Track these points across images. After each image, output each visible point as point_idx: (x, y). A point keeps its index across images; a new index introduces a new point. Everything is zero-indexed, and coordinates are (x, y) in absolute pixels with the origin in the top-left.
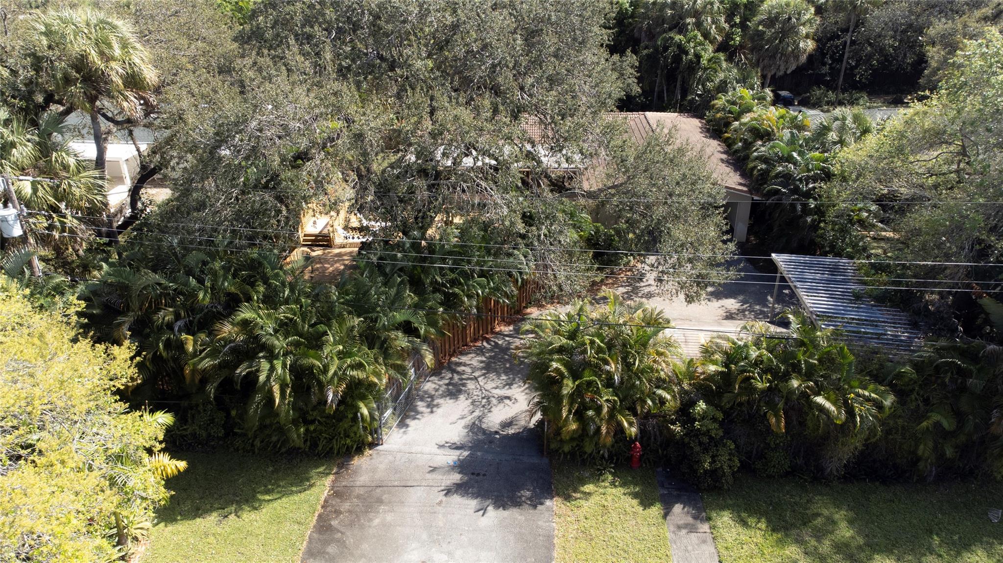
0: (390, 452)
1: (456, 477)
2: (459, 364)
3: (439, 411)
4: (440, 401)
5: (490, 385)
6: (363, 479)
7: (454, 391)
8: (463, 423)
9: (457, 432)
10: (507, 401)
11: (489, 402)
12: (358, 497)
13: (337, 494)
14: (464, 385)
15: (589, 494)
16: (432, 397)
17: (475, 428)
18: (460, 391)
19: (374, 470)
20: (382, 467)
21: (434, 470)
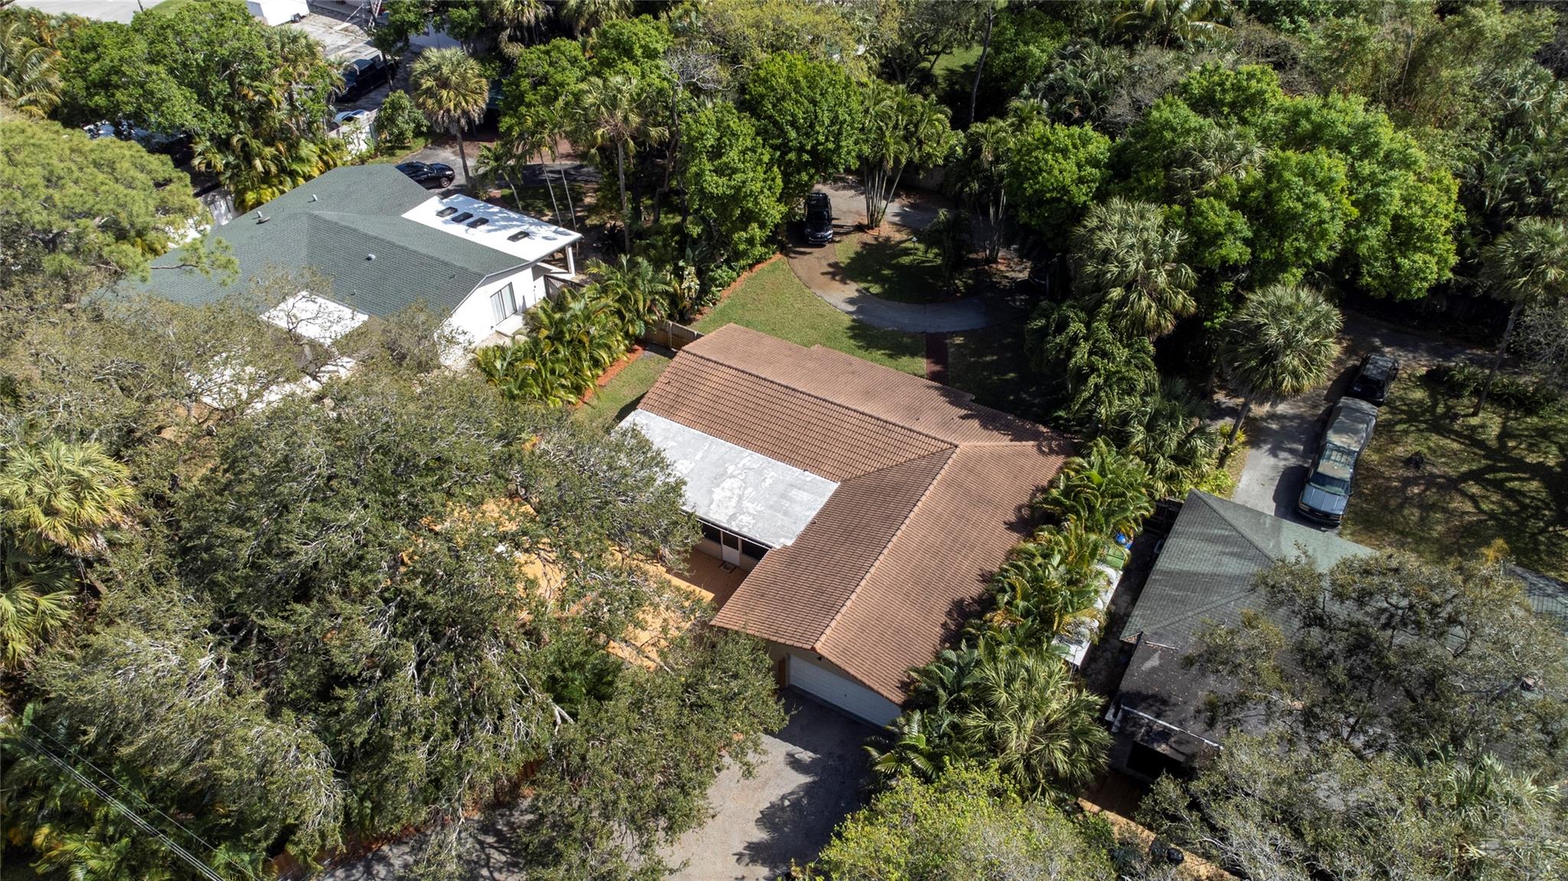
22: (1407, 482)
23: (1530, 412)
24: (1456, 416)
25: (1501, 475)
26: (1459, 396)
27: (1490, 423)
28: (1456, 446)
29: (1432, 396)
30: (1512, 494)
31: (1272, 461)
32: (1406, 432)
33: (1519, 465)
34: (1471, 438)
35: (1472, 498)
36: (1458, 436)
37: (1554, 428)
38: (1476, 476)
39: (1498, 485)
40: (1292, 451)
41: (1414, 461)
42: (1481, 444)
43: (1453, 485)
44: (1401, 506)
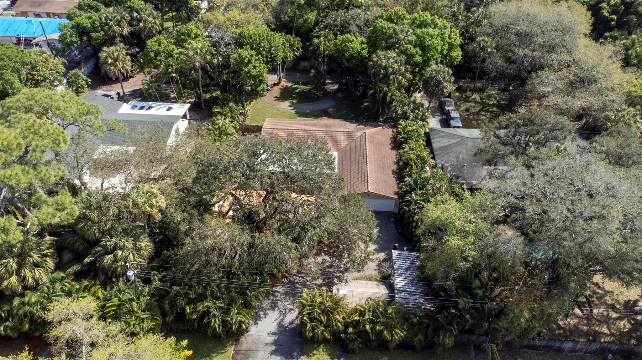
0: (252, 335)
1: (273, 348)
2: (276, 292)
3: (268, 317)
4: (268, 312)
5: (286, 303)
6: (244, 347)
7: (273, 307)
8: (276, 322)
9: (273, 327)
10: (292, 311)
11: (286, 312)
12: (243, 354)
13: (236, 352)
14: (277, 303)
15: (315, 354)
16: (265, 309)
17: (280, 325)
18: (275, 307)
19: (247, 343)
20: (250, 341)
21: (266, 344)
22: (469, 115)
23: (484, 92)
24: (469, 97)
25: (487, 108)
26: (466, 92)
27: (477, 97)
28: (473, 104)
29: (460, 93)
30: (492, 112)
31: (435, 119)
32: (461, 104)
33: (489, 105)
34: (474, 101)
35: (484, 115)
36: (472, 102)
37: (490, 95)
38: (481, 110)
39: (487, 111)
40: (438, 115)
41: (467, 110)
42: (477, 102)
43: (478, 113)
44: (471, 121)
